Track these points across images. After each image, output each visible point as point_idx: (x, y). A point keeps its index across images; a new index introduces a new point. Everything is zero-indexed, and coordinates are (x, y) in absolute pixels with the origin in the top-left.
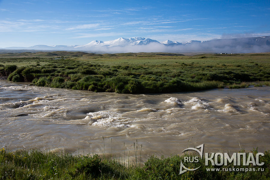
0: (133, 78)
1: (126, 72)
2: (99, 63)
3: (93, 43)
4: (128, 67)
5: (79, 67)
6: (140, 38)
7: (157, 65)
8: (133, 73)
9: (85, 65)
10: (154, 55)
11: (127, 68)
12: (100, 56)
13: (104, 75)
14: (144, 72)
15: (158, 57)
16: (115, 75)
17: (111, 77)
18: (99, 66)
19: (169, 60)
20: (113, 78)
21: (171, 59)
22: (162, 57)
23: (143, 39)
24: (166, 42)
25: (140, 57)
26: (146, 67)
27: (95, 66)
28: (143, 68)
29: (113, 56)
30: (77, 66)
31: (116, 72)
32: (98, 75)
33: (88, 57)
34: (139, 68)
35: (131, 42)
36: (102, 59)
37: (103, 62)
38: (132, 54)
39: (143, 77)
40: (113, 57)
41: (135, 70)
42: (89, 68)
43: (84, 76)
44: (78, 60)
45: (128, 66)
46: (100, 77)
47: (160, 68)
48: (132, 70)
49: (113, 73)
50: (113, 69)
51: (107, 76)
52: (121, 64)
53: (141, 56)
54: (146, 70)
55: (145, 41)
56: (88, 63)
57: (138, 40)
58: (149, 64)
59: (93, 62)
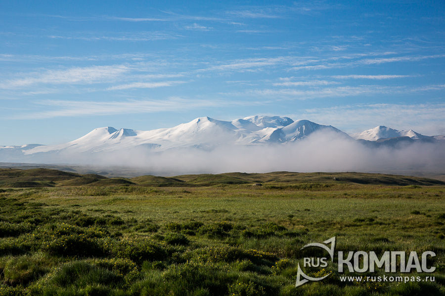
0: (245, 269)
1: (222, 246)
2: (116, 212)
3: (97, 135)
4: (228, 227)
5: (39, 227)
6: (274, 118)
7: (339, 219)
8: (246, 251)
9: (65, 218)
10: (329, 182)
11: (222, 232)
12: (120, 186)
13: (133, 258)
14: (289, 249)
15: (342, 189)
16: (178, 257)
17: (161, 268)
18: (118, 223)
19: (385, 202)
20: (172, 269)
21: (392, 197)
22: (358, 191)
23: (285, 124)
24: (372, 134)
25: (273, 188)
26: (298, 228)
27: (102, 223)
28: (284, 232)
29: (171, 185)
30: (32, 222)
31: (180, 248)
32: (112, 261)
33: (74, 189)
34: (268, 230)
35: (239, 135)
36: (130, 197)
37: (135, 208)
38: (244, 178)
39: (285, 266)
40: (171, 189)
41: (255, 240)
42: (79, 233)
43: (56, 264)
44: (37, 201)
45: (228, 222)
46: (119, 267)
47: (350, 231)
48: (241, 239)
49: (171, 252)
50: (169, 234)
51: (146, 263)
52: (200, 214)
53: (279, 185)
54: (298, 241)
55: (293, 130)
56: (77, 213)
57: (267, 125)
58: (309, 217)
59: (97, 208)
